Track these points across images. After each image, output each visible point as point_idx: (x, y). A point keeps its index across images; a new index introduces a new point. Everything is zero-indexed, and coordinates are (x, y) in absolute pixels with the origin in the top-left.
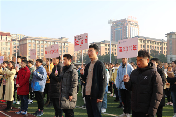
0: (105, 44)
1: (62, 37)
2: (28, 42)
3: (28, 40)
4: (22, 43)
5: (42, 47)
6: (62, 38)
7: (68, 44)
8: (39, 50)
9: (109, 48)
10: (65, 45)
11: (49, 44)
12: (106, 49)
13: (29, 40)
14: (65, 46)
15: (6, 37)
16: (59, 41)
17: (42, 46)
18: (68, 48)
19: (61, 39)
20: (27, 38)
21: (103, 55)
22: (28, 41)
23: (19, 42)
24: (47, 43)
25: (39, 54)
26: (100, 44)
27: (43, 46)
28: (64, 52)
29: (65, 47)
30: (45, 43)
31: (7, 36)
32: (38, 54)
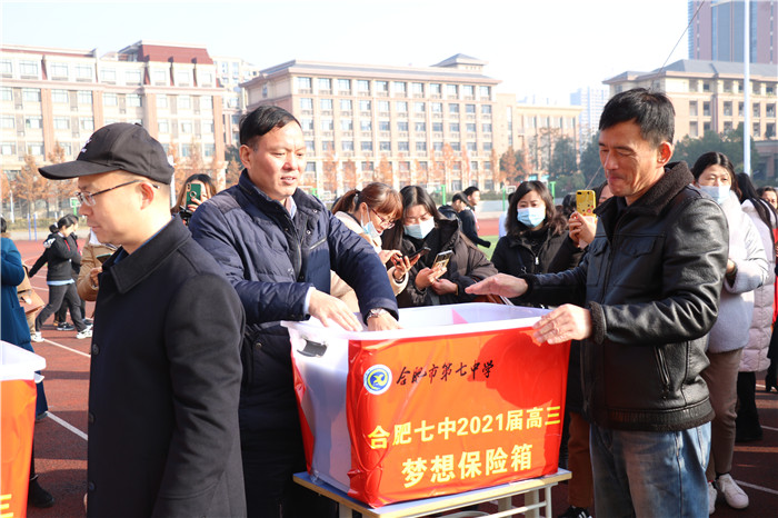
0: (687, 81)
1: (457, 56)
2: (295, 91)
3: (295, 79)
4: (265, 95)
5: (363, 114)
6: (458, 60)
7: (489, 88)
8: (351, 126)
9: (707, 97)
10: (474, 98)
11: (397, 94)
12: (693, 104)
13: (300, 76)
14: (461, 98)
15: (193, 65)
16: (446, 78)
17: (365, 109)
18: (490, 111)
19: (451, 63)
20: (291, 69)
21: (687, 137)
22: (297, 85)
23: (249, 93)
24: (386, 87)
25: (352, 147)
26: (661, 81)
27: (369, 106)
28: (470, 132)
29: (478, 106)
30: (377, 87)
31: (194, 61)
32: (347, 150)
